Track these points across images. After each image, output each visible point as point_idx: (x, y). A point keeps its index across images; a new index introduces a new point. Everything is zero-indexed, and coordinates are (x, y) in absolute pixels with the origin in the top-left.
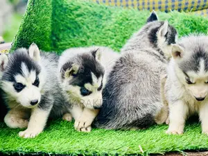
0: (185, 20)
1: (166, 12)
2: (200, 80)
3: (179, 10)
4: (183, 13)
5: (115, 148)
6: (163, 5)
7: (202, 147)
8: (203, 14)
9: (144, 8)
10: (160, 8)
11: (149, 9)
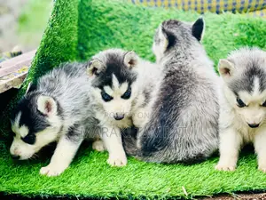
0: (240, 24)
1: (218, 13)
2: (253, 103)
3: (234, 11)
4: (238, 15)
6: (214, 4)
7: (257, 188)
8: (262, 15)
9: (190, 8)
10: (210, 8)
11: (196, 9)
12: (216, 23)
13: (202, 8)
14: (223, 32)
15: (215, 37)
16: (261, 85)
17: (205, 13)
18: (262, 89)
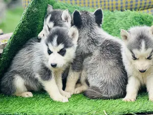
0: (135, 17)
1: (122, 11)
3: (131, 10)
4: (134, 12)
5: (86, 112)
6: (119, 6)
7: (150, 111)
8: (148, 12)
9: (105, 8)
10: (117, 8)
11: (109, 8)
12: (121, 17)
13: (112, 8)
14: (125, 22)
15: (121, 25)
16: (146, 45)
17: (114, 11)
18: (147, 47)
